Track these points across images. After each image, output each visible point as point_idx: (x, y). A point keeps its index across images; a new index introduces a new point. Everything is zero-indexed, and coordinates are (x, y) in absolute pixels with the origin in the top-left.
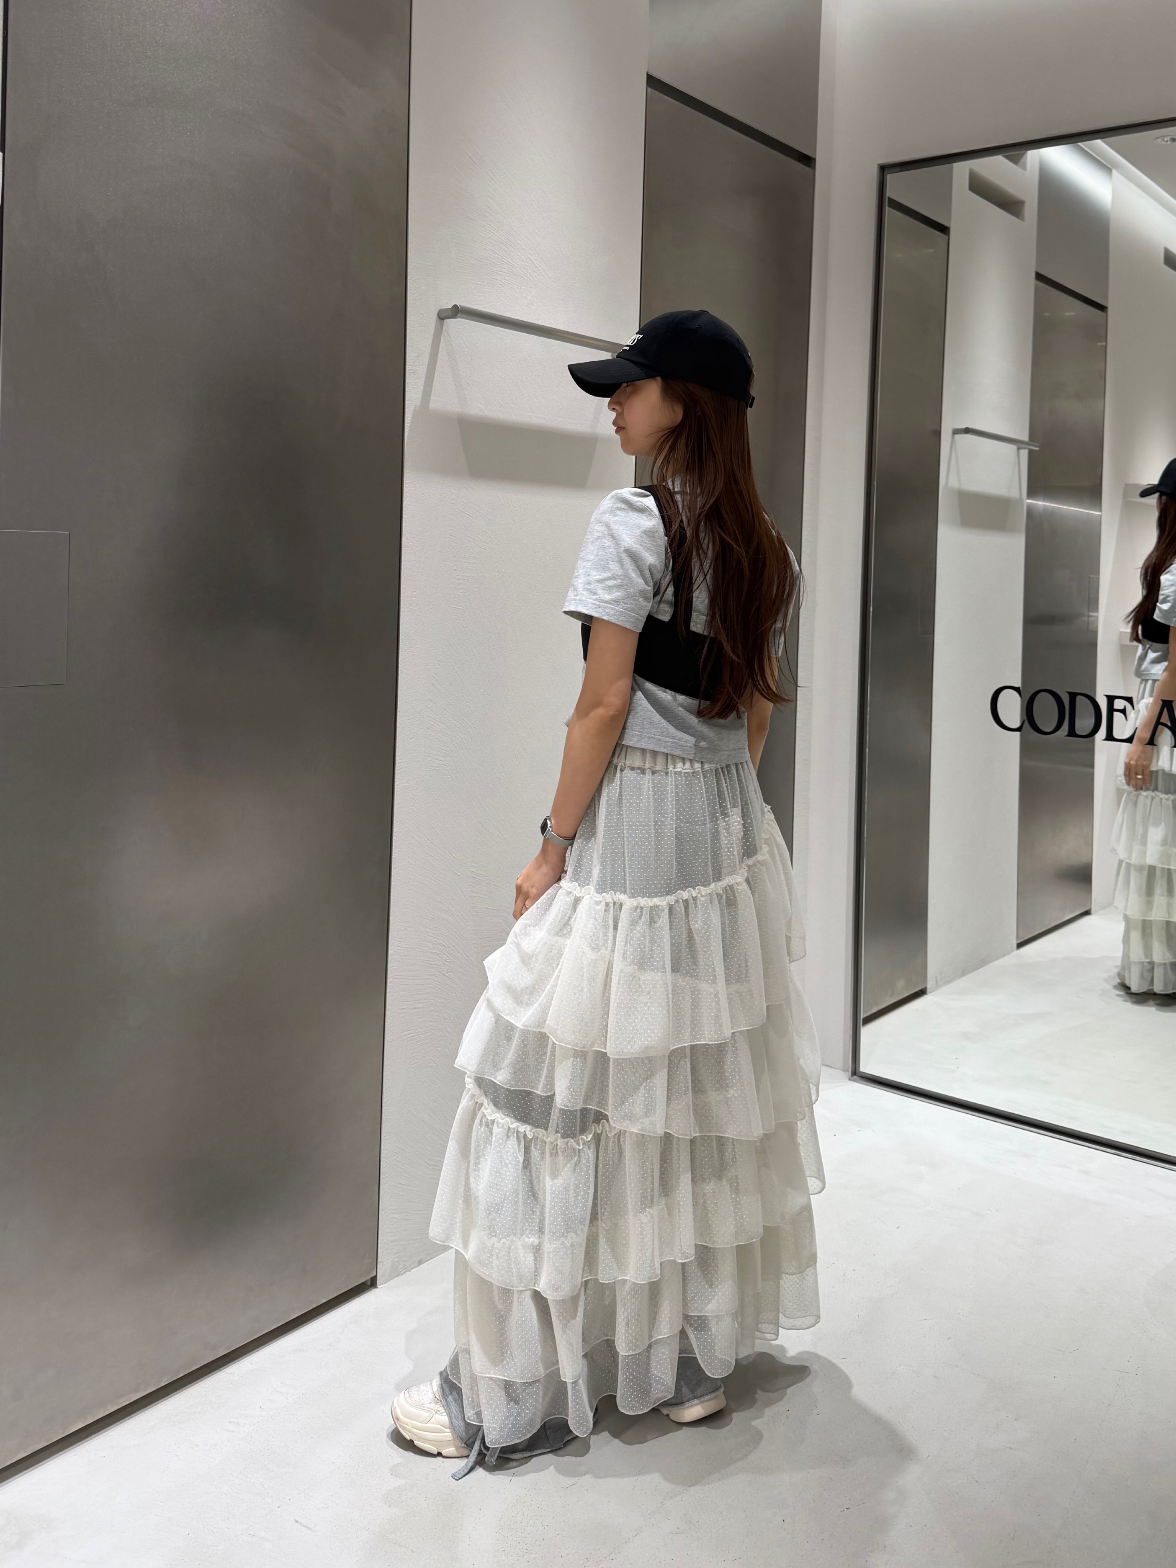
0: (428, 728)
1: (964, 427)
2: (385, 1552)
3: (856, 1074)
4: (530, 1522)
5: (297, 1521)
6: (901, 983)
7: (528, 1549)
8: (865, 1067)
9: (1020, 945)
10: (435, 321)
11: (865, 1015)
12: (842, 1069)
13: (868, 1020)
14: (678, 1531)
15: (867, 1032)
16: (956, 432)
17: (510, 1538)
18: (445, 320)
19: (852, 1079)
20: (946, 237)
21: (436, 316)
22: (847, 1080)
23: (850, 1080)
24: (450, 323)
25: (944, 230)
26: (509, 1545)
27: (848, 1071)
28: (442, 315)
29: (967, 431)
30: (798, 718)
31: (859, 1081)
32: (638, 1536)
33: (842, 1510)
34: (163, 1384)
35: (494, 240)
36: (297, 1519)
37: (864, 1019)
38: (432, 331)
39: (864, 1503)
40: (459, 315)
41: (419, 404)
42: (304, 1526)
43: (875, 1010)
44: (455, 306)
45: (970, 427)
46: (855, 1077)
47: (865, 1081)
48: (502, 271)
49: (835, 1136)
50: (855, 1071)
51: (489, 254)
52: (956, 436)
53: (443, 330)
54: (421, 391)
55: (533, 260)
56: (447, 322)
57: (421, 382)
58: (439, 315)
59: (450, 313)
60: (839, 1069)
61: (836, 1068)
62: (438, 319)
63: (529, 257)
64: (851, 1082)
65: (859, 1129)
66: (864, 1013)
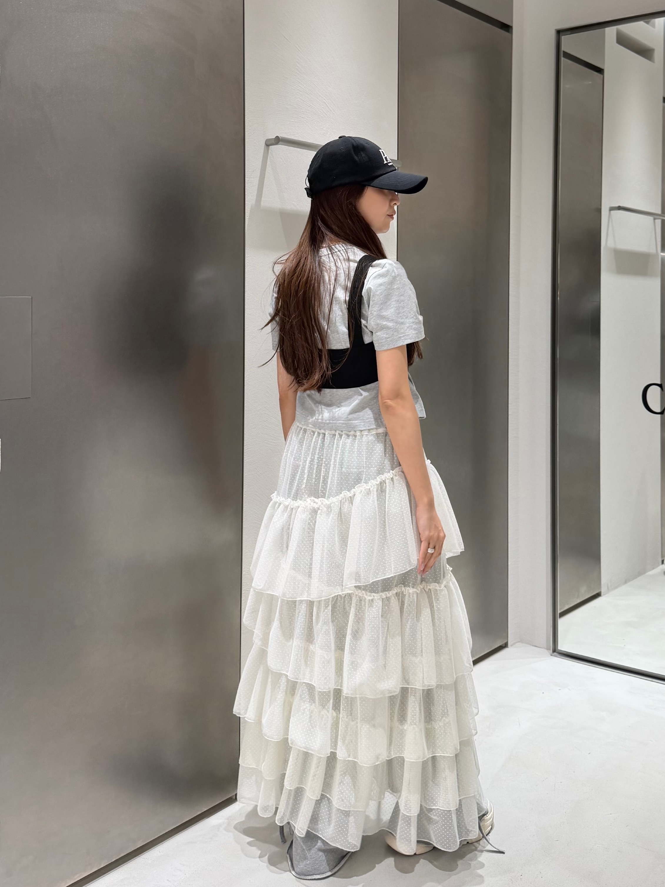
0: (264, 421)
1: (617, 205)
3: (555, 651)
6: (584, 589)
8: (562, 646)
9: (664, 561)
10: (263, 147)
12: (546, 648)
13: (563, 614)
15: (562, 622)
16: (612, 209)
18: (270, 146)
19: (553, 655)
20: (602, 76)
21: (264, 144)
22: (549, 656)
23: (551, 655)
24: (274, 148)
25: (599, 70)
27: (550, 650)
28: (268, 143)
29: (619, 208)
30: (509, 408)
31: (558, 656)
34: (102, 866)
35: (301, 91)
37: (560, 614)
38: (262, 153)
40: (280, 143)
41: (254, 203)
43: (567, 607)
44: (277, 137)
45: (621, 205)
46: (555, 653)
47: (562, 656)
48: (306, 112)
49: (543, 693)
50: (555, 649)
51: (298, 101)
52: (612, 212)
53: (269, 153)
54: (256, 195)
55: (327, 103)
56: (272, 147)
57: (255, 188)
58: (266, 143)
59: (273, 142)
60: (544, 648)
61: (542, 648)
62: (266, 146)
63: (324, 102)
64: (552, 657)
65: (560, 688)
66: (560, 610)
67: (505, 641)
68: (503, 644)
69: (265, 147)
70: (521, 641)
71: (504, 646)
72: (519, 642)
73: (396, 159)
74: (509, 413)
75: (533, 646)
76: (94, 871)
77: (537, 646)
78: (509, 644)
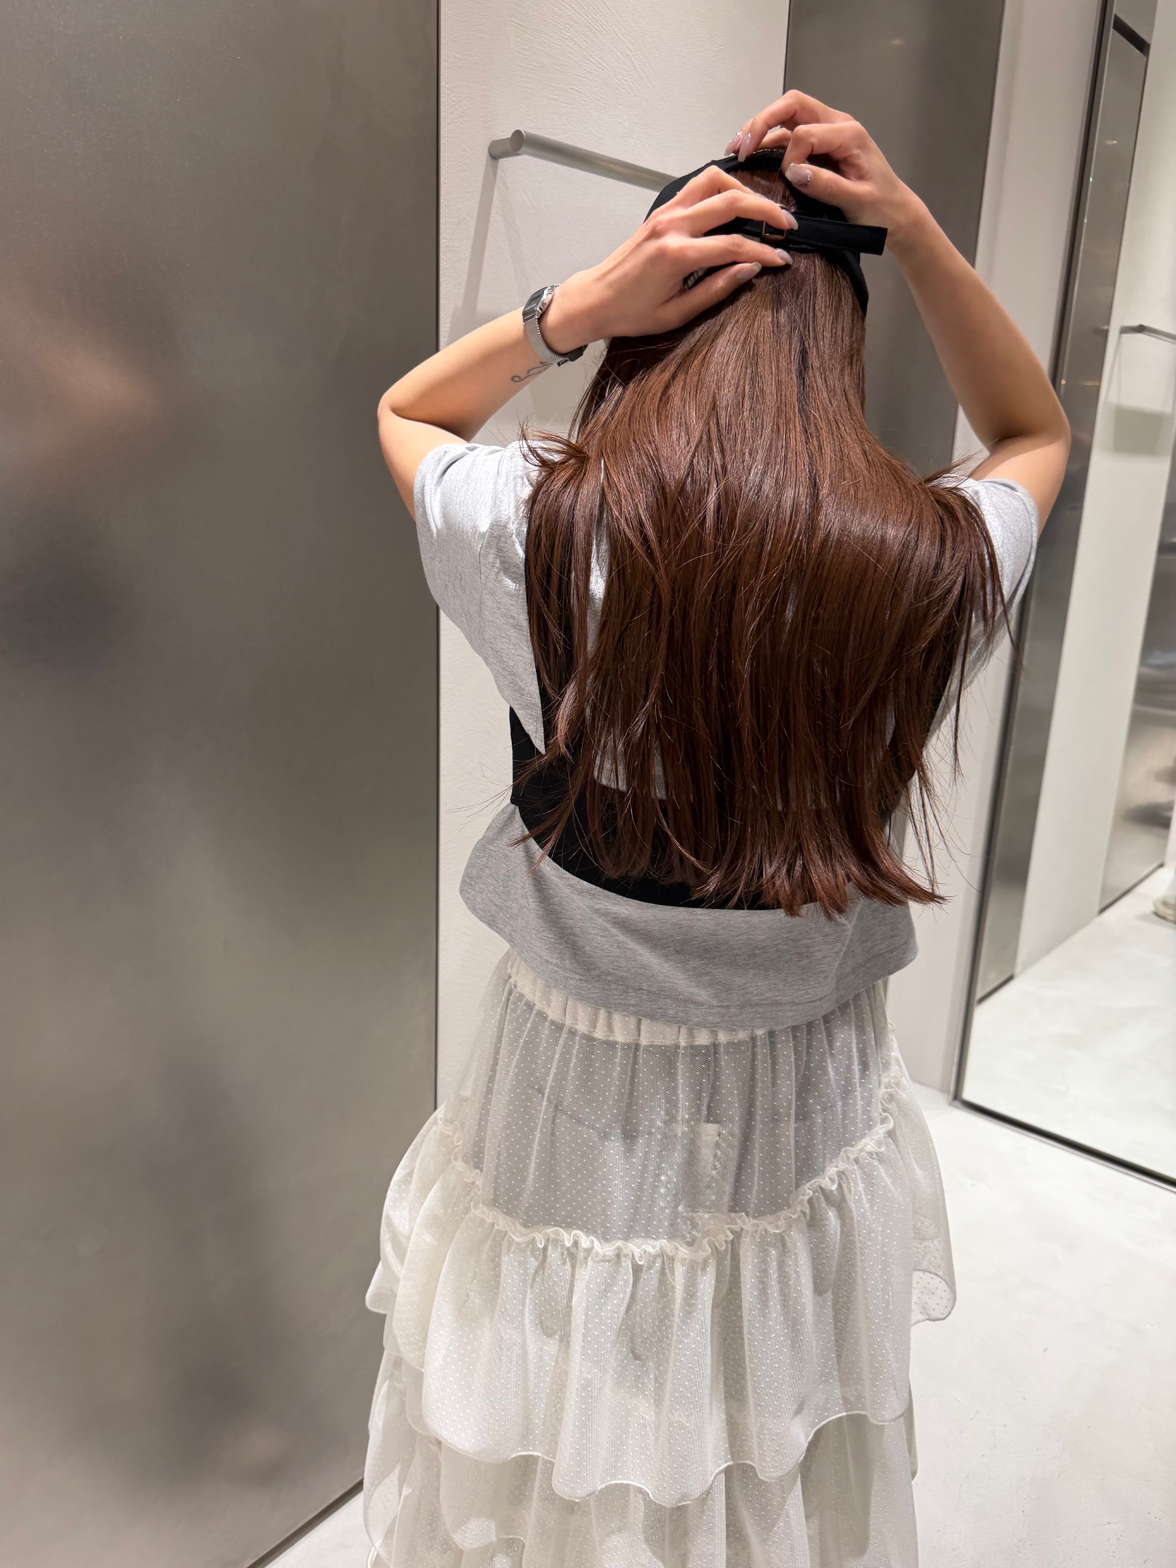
1: (1136, 323)
8: (969, 1094)
9: (1102, 910)
10: (484, 162)
12: (942, 1092)
16: (1126, 330)
18: (501, 160)
19: (953, 1106)
20: (1145, 59)
21: (485, 154)
23: (950, 1104)
24: (506, 163)
25: (1142, 46)
27: (949, 1096)
28: (496, 152)
29: (1141, 329)
31: (962, 1108)
35: (575, 22)
38: (480, 180)
40: (523, 149)
41: (460, 304)
44: (518, 133)
45: (1145, 324)
46: (957, 1104)
47: (968, 1109)
48: (587, 78)
50: (958, 1097)
51: (568, 46)
52: (1125, 336)
53: (498, 178)
54: (464, 283)
55: (633, 59)
56: (504, 162)
57: (465, 266)
58: (492, 150)
59: (508, 146)
60: (939, 1090)
62: (489, 158)
63: (628, 55)
64: (951, 1109)
69: (487, 161)
77: (928, 1084)
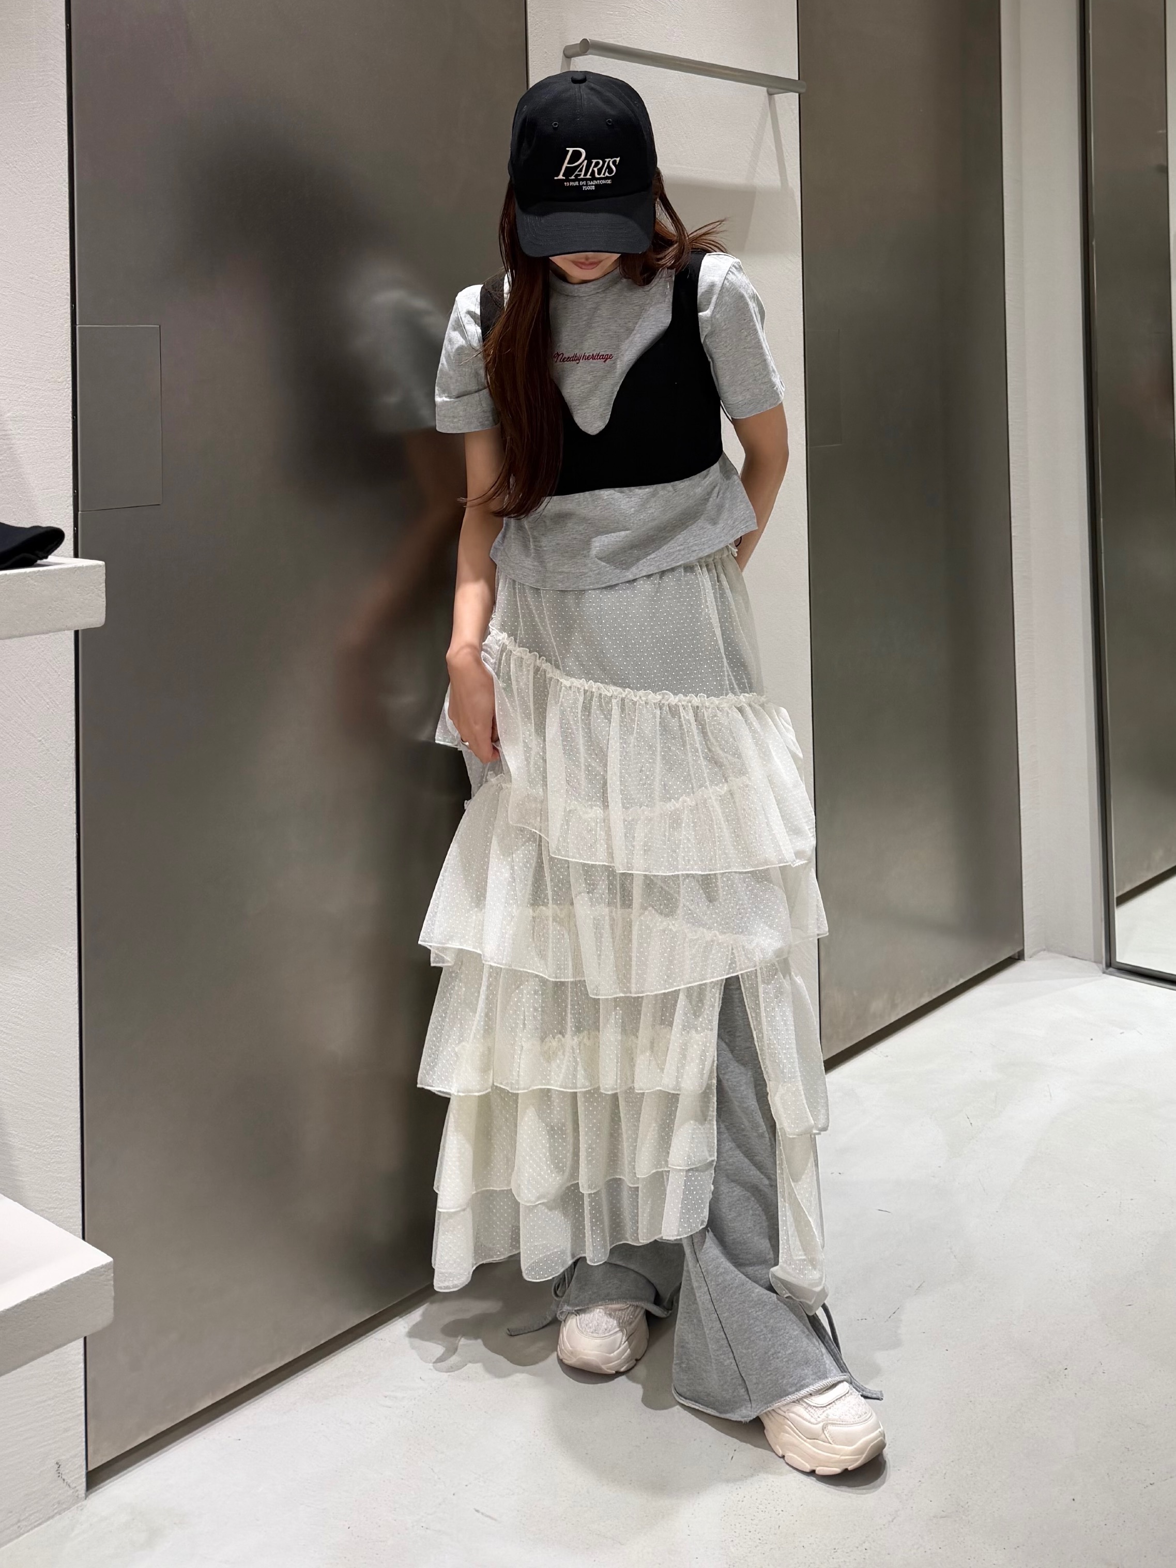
2: (588, 1544)
3: (1112, 965)
4: (760, 1507)
5: (477, 1511)
6: (1159, 854)
7: (761, 1538)
11: (1121, 893)
12: (1093, 960)
13: (1123, 899)
14: (944, 1514)
15: (1122, 914)
17: (738, 1525)
18: (573, 59)
19: (1107, 971)
21: (562, 54)
22: (1101, 973)
23: (1104, 973)
26: (737, 1534)
27: (1101, 963)
31: (1117, 974)
32: (895, 1521)
33: (1145, 1485)
34: (302, 1352)
36: (478, 1509)
37: (1117, 898)
39: (1171, 1477)
40: (589, 51)
42: (488, 1516)
43: (1128, 888)
44: (585, 40)
46: (1111, 969)
47: (1123, 973)
49: (1092, 1039)
50: (1110, 963)
56: (576, 60)
58: (565, 52)
59: (578, 49)
60: (1090, 960)
61: (1086, 960)
62: (564, 57)
64: (1105, 975)
65: (1122, 1031)
66: (1118, 891)
67: (1019, 949)
68: (1015, 955)
69: (563, 60)
70: (1048, 949)
71: (1017, 958)
72: (1044, 950)
73: (797, 79)
74: (1013, 534)
75: (1069, 956)
76: (287, 1361)
77: (1076, 956)
78: (1027, 953)
